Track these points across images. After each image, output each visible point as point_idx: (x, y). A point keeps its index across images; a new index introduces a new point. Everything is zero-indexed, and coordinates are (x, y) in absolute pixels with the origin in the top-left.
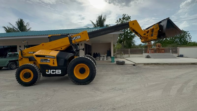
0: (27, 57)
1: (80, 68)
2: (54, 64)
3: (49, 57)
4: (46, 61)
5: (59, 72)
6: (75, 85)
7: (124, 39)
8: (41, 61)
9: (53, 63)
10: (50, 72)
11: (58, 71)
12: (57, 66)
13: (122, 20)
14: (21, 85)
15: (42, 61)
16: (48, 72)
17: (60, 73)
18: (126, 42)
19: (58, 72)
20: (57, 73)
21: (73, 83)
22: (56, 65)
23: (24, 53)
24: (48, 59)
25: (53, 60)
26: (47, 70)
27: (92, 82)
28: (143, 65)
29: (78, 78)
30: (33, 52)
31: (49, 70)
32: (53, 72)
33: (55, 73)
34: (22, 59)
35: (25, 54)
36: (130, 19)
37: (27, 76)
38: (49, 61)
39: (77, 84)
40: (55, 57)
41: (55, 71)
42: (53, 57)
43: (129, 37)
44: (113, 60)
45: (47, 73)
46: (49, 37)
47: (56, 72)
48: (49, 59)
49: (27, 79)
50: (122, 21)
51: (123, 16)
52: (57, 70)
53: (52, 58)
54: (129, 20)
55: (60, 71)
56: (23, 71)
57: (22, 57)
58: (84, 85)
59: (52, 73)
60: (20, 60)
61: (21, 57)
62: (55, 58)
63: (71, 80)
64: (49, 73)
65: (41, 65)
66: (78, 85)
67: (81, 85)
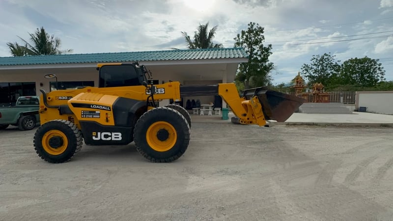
0: (56, 107)
1: (157, 129)
2: (107, 121)
3: (98, 107)
4: (93, 115)
5: (117, 136)
6: (149, 162)
7: (249, 74)
8: (82, 115)
9: (105, 119)
10: (101, 136)
11: (115, 135)
12: (114, 124)
13: (247, 34)
14: (46, 160)
15: (86, 115)
16: (96, 136)
17: (120, 139)
18: (253, 79)
19: (115, 138)
20: (113, 139)
21: (145, 158)
22: (112, 123)
23: (49, 98)
24: (96, 112)
25: (107, 114)
26: (94, 134)
27: (181, 157)
28: (285, 125)
29: (154, 150)
30: (68, 97)
31: (99, 133)
32: (106, 136)
33: (109, 139)
34: (46, 109)
35: (51, 101)
36: (263, 32)
37: (56, 143)
38: (99, 114)
39: (153, 161)
40: (110, 108)
41: (109, 134)
42: (107, 108)
43: (259, 70)
44: (225, 116)
45: (94, 138)
46: (98, 69)
47: (111, 136)
48: (99, 112)
49: (56, 148)
50: (247, 36)
51: (249, 27)
52: (113, 134)
53: (104, 109)
54: (261, 34)
55: (120, 134)
56: (47, 134)
57: (45, 107)
58: (166, 162)
59: (103, 139)
60: (41, 112)
61: (43, 107)
62: (110, 110)
63: (141, 153)
64: (98, 139)
65: (83, 123)
66: (156, 162)
67: (160, 162)
